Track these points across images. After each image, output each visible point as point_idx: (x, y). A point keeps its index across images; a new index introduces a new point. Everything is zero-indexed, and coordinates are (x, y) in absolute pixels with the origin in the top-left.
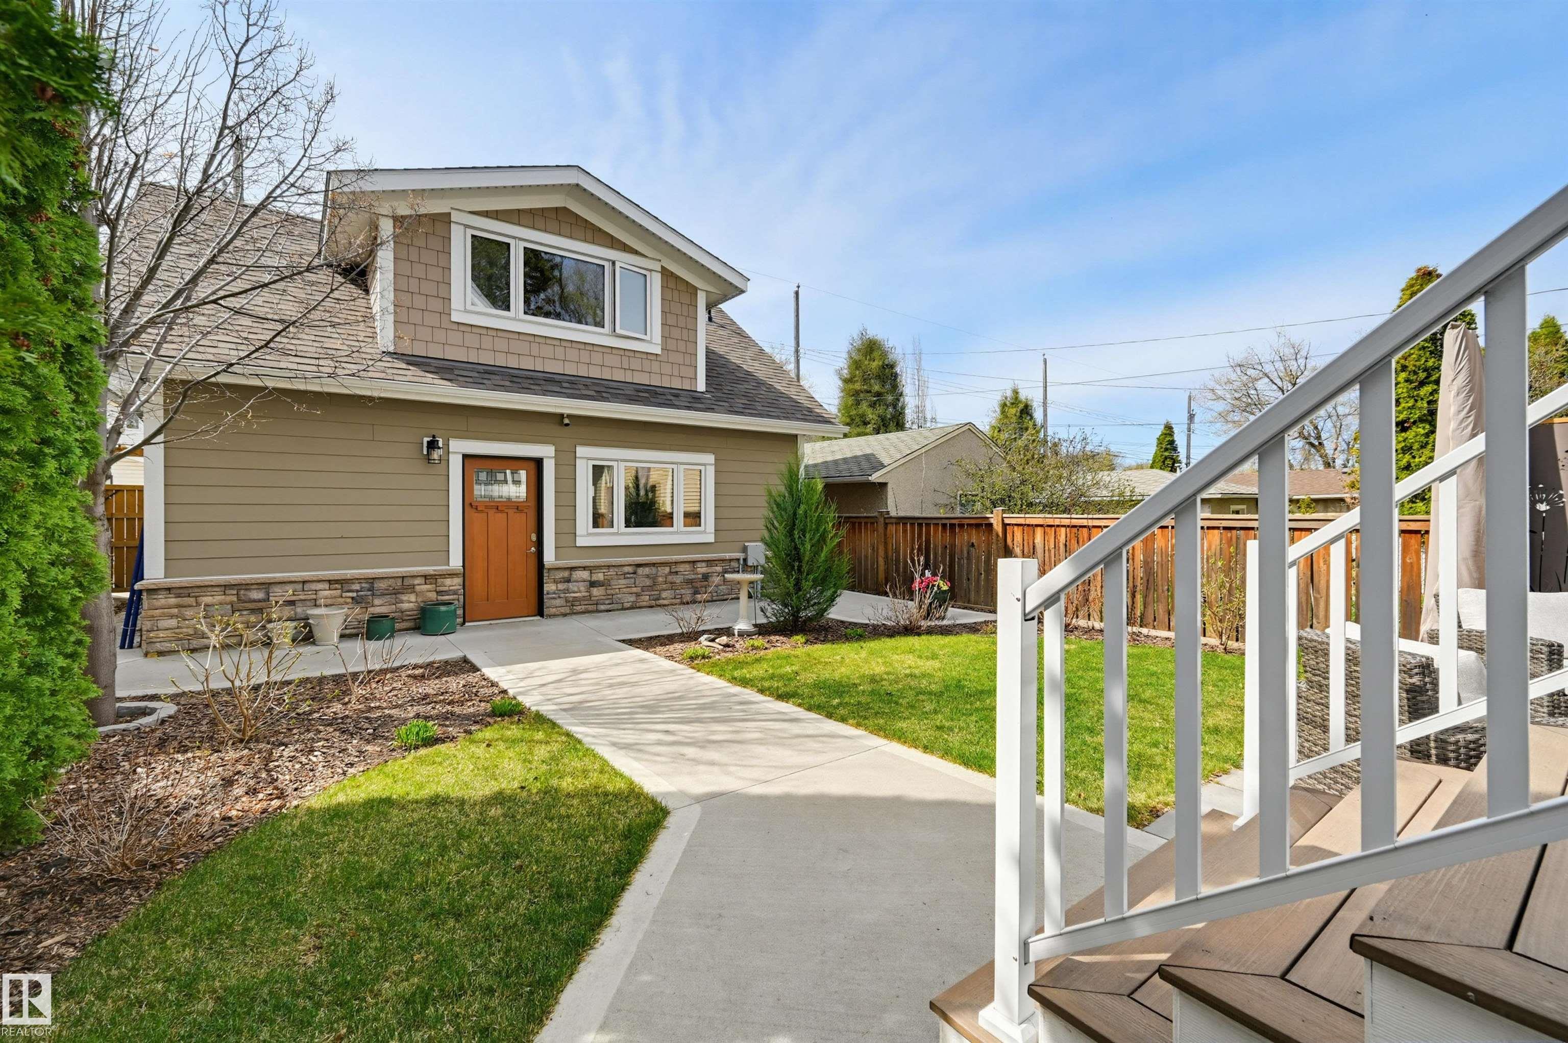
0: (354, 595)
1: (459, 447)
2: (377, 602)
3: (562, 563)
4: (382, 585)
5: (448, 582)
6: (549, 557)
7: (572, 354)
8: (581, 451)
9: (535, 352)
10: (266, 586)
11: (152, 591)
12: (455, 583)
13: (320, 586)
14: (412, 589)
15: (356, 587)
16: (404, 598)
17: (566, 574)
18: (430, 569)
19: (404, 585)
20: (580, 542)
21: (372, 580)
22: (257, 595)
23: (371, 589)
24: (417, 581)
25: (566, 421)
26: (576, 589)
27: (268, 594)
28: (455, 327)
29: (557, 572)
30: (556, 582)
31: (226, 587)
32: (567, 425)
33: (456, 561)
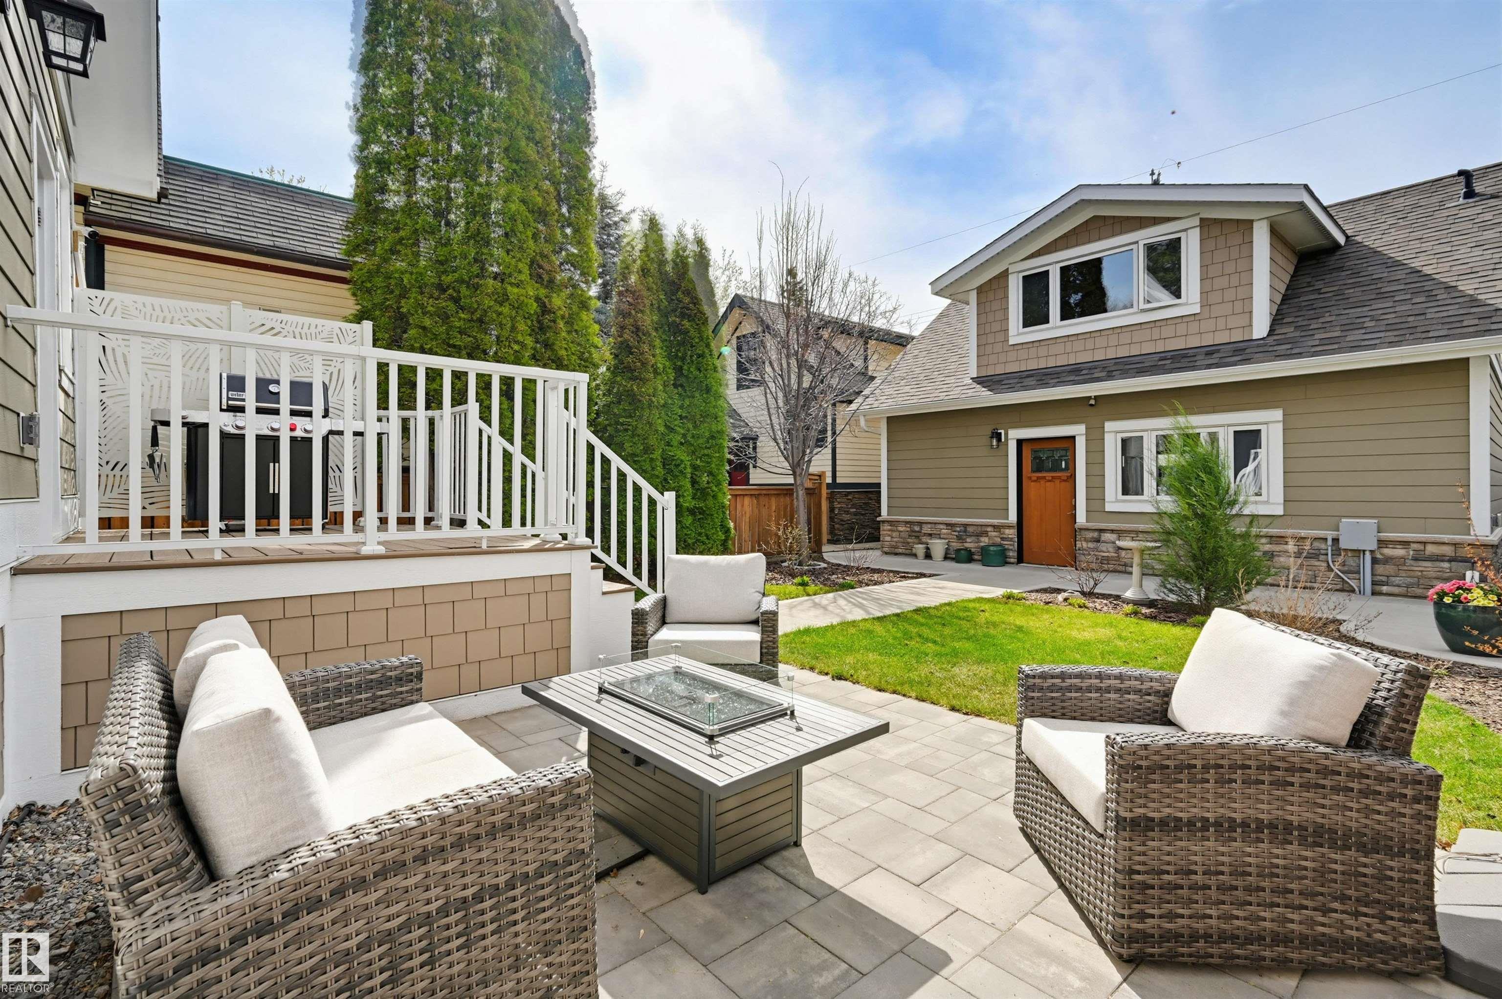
0: (956, 533)
1: (1015, 434)
2: (968, 540)
3: (1090, 525)
4: (970, 529)
5: (1007, 531)
6: (1081, 518)
7: (1113, 339)
8: (1109, 426)
9: (1068, 350)
10: (920, 524)
11: (883, 522)
12: (1012, 533)
13: (942, 527)
14: (985, 533)
15: (958, 529)
16: (982, 539)
17: (1096, 534)
18: (995, 522)
19: (981, 531)
20: (1109, 507)
21: (965, 526)
22: (917, 528)
23: (965, 531)
24: (989, 529)
25: (1092, 402)
26: (1104, 549)
27: (921, 528)
28: (1012, 348)
29: (1086, 533)
30: (1086, 540)
31: (907, 522)
32: (1091, 405)
33: (1013, 517)
